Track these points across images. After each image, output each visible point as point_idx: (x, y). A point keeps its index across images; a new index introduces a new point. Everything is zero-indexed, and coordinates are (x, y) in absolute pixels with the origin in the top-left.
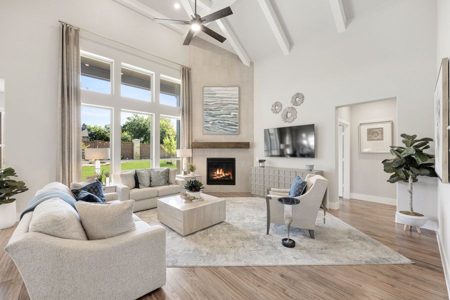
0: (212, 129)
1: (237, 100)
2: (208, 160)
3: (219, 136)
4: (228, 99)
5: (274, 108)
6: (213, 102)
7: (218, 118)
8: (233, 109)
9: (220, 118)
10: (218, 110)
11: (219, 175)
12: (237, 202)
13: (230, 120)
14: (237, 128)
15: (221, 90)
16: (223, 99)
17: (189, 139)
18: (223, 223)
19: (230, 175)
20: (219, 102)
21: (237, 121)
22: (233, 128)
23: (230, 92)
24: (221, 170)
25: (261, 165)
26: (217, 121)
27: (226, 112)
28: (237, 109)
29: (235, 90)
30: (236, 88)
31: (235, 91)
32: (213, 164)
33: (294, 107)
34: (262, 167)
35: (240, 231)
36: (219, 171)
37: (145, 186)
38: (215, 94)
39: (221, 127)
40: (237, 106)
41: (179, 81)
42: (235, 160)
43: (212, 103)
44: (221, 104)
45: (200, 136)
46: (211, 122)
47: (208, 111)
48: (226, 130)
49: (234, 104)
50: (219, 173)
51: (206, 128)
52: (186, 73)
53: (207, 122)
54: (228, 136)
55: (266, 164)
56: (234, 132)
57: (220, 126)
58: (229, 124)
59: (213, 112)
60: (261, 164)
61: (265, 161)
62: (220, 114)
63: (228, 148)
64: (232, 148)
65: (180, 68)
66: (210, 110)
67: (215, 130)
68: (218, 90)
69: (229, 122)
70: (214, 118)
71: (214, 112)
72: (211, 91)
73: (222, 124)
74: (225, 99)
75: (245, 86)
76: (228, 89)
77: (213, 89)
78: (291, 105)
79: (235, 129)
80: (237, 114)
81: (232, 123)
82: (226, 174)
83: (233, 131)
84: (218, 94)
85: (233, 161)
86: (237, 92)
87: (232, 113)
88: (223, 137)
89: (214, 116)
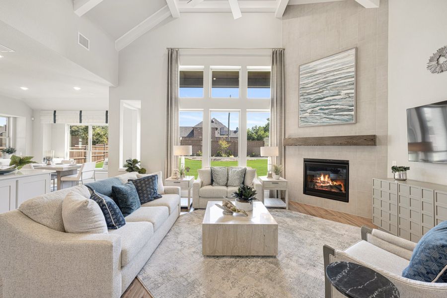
0: (311, 120)
1: (353, 69)
2: (306, 161)
3: (321, 128)
4: (335, 73)
5: (435, 63)
6: (312, 82)
7: (320, 104)
8: (344, 86)
9: (323, 103)
10: (320, 92)
11: (324, 182)
12: (334, 230)
13: (340, 103)
14: (353, 113)
16: (327, 75)
17: (281, 135)
18: (271, 260)
19: (340, 185)
20: (321, 80)
21: (353, 103)
22: (344, 115)
23: (340, 61)
24: (327, 177)
25: (397, 177)
26: (318, 108)
27: (332, 92)
28: (353, 84)
29: (349, 55)
30: (350, 51)
31: (348, 57)
32: (312, 167)
34: (397, 180)
35: (281, 286)
36: (325, 178)
37: (219, 184)
38: (316, 70)
39: (324, 116)
40: (353, 79)
41: (267, 68)
42: (348, 164)
43: (312, 84)
44: (324, 82)
45: (294, 130)
46: (309, 111)
47: (305, 96)
48: (332, 119)
49: (346, 78)
50: (324, 180)
51: (302, 119)
52: (278, 56)
53: (304, 111)
54: (336, 128)
55: (409, 175)
56: (347, 121)
57: (322, 114)
58: (337, 109)
59: (312, 97)
60: (397, 173)
61: (408, 168)
62: (323, 96)
63: (334, 144)
64: (341, 144)
65: (269, 53)
66: (309, 94)
67: (315, 121)
68: (320, 64)
69: (337, 107)
70: (313, 105)
71: (314, 95)
72: (310, 68)
73: (326, 111)
74: (332, 74)
76: (336, 57)
77: (312, 65)
79: (346, 115)
80: (353, 91)
81: (342, 107)
82: (335, 183)
83: (344, 120)
84: (321, 69)
85: (345, 165)
86: (353, 58)
87: (344, 92)
88: (328, 129)
89: (313, 102)
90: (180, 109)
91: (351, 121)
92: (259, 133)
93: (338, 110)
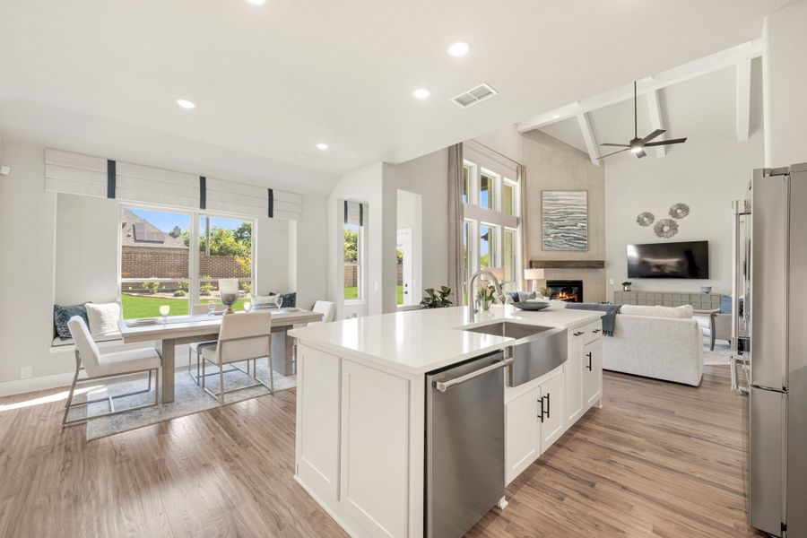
0: (554, 244)
1: (585, 207)
2: (549, 282)
3: (562, 253)
5: (641, 220)
15: (565, 196)
21: (586, 234)
25: (626, 289)
26: (560, 235)
27: (572, 223)
29: (583, 195)
31: (582, 197)
33: (674, 219)
34: (627, 291)
38: (557, 200)
42: (582, 284)
45: (539, 254)
46: (552, 236)
49: (581, 213)
54: (575, 253)
59: (555, 223)
60: (626, 287)
61: (630, 283)
63: (576, 267)
64: (582, 267)
65: (515, 167)
66: (552, 220)
70: (556, 231)
75: (594, 191)
77: (554, 193)
78: (670, 217)
85: (579, 284)
86: (585, 198)
87: (580, 224)
88: (567, 253)
89: (556, 228)
90: (465, 219)
91: (585, 249)
92: (222, 243)
93: (576, 239)
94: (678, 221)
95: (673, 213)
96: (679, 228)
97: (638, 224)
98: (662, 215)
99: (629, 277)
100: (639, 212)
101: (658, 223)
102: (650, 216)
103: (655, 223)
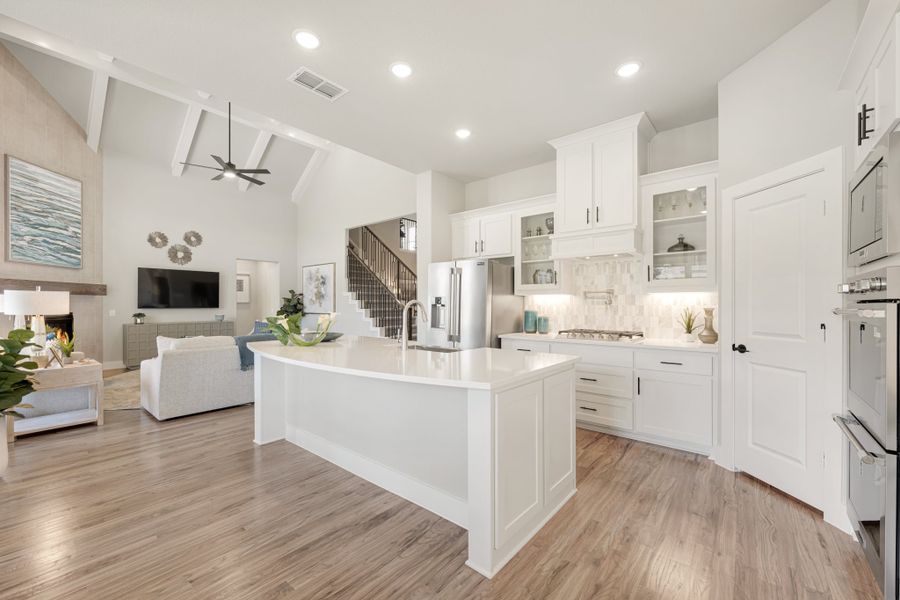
25: (139, 322)
33: (188, 246)
42: (72, 319)
54: (61, 271)
60: (140, 319)
61: (141, 314)
75: (91, 185)
78: (184, 243)
87: (71, 229)
88: (50, 270)
89: (33, 226)
91: (77, 266)
94: (193, 249)
95: (187, 239)
96: (192, 256)
97: (149, 244)
98: (176, 239)
99: (139, 307)
100: (152, 230)
101: (173, 247)
102: (164, 239)
103: (169, 246)
